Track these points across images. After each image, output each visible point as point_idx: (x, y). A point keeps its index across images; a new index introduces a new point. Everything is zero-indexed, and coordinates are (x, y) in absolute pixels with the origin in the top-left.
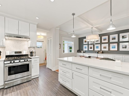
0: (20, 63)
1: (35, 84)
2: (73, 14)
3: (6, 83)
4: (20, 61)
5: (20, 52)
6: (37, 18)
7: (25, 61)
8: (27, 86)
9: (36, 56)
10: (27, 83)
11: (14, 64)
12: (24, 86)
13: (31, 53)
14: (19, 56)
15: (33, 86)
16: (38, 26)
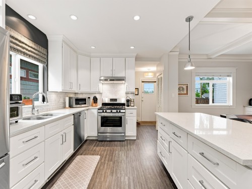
0: (111, 114)
1: (126, 147)
2: (189, 19)
3: (99, 134)
4: (111, 111)
5: (116, 100)
6: (132, 48)
7: (117, 112)
8: (117, 146)
9: (135, 107)
10: (119, 142)
11: (106, 114)
12: (115, 145)
13: (128, 101)
14: (114, 105)
15: (123, 148)
16: (138, 59)
